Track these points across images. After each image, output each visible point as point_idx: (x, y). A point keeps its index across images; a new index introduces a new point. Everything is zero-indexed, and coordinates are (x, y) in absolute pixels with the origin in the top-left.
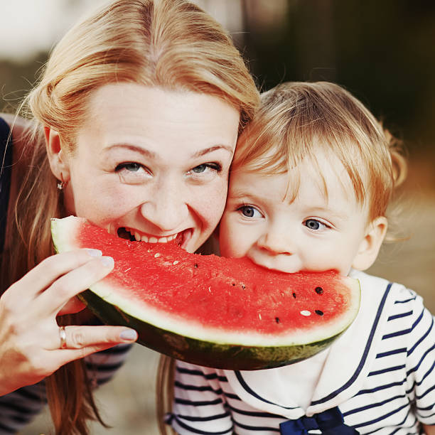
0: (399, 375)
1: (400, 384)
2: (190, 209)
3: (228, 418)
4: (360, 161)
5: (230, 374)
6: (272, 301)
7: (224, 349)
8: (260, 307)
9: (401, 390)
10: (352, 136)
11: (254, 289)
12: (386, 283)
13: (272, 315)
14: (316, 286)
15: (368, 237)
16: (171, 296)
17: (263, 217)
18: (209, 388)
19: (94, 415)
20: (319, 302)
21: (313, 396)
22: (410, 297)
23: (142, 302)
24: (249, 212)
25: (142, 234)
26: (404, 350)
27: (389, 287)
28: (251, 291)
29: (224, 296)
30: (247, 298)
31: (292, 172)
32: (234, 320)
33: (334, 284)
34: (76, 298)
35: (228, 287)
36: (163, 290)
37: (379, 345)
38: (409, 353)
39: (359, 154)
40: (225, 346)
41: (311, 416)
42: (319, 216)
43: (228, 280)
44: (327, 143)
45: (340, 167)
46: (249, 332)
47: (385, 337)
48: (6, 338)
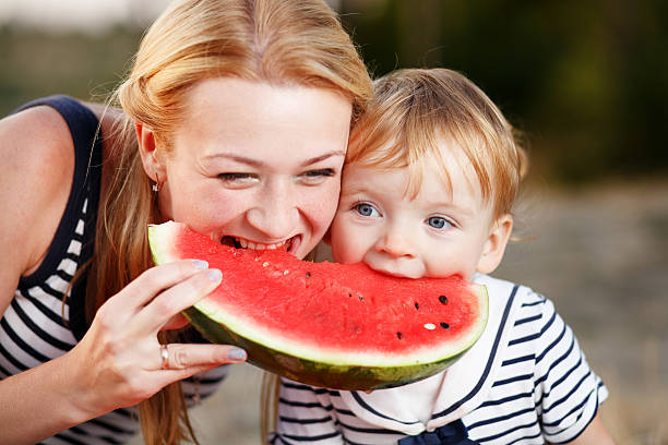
0: (528, 385)
1: (529, 395)
2: (301, 212)
3: (339, 437)
4: (485, 152)
5: (346, 395)
6: (392, 314)
7: (342, 370)
8: (380, 321)
9: (529, 402)
10: (477, 126)
11: (373, 299)
12: (511, 286)
13: (394, 330)
14: (439, 295)
15: (493, 238)
16: (283, 310)
17: (381, 216)
18: (318, 405)
19: (189, 436)
20: (444, 313)
21: (433, 409)
22: (538, 300)
23: (251, 319)
24: (366, 210)
25: (248, 241)
26: (532, 357)
27: (515, 290)
28: (370, 301)
29: (340, 309)
30: (365, 311)
31: (413, 166)
32: (353, 337)
33: (460, 292)
34: (180, 315)
35: (345, 299)
36: (275, 305)
37: (505, 353)
38: (538, 360)
39: (484, 146)
40: (344, 367)
41: (433, 430)
42: (443, 212)
43: (344, 291)
44: (450, 134)
45: (465, 160)
46: (369, 351)
47: (511, 343)
48: (103, 356)
